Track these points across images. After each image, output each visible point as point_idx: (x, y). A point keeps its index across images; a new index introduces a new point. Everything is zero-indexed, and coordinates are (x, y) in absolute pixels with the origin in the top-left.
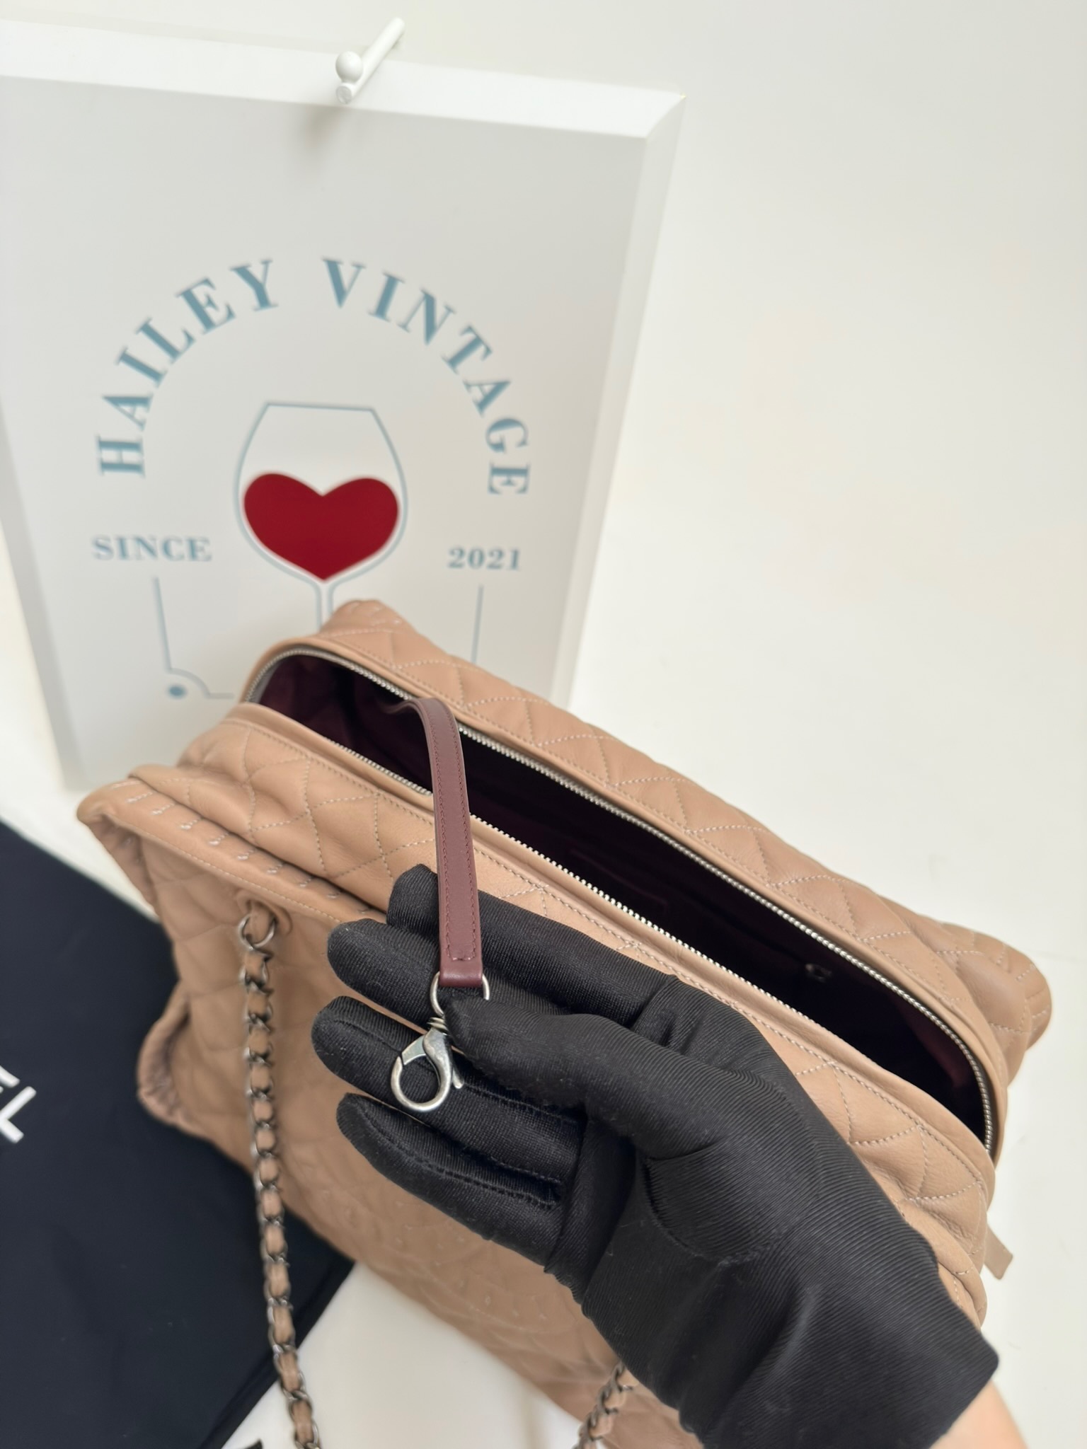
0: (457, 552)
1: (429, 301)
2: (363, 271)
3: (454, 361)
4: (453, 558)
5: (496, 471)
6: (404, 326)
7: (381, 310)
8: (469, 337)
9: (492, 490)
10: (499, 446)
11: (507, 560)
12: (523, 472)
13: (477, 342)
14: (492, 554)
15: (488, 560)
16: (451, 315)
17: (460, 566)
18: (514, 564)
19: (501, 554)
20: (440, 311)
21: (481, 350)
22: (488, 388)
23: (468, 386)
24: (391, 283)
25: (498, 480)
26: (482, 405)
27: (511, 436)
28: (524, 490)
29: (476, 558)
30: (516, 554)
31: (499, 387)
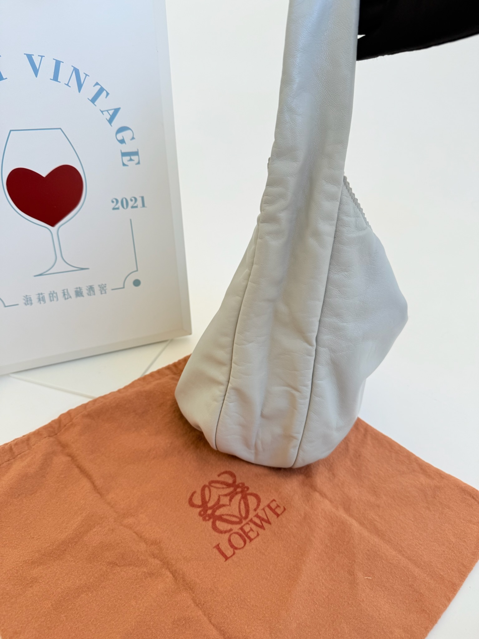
0: (114, 200)
1: (76, 71)
2: (43, 58)
3: (93, 100)
4: (113, 205)
5: (124, 154)
6: (67, 85)
7: (56, 78)
8: (98, 87)
9: (124, 165)
10: (122, 141)
11: (139, 203)
12: (136, 153)
13: (101, 90)
14: (131, 200)
15: (131, 204)
16: (87, 76)
17: (118, 209)
18: (143, 205)
19: (136, 199)
20: (82, 77)
21: (104, 93)
22: (111, 112)
23: (102, 112)
24: (58, 64)
25: (126, 159)
26: (110, 121)
27: (126, 135)
28: (139, 163)
29: (124, 203)
30: (143, 198)
31: (116, 111)
